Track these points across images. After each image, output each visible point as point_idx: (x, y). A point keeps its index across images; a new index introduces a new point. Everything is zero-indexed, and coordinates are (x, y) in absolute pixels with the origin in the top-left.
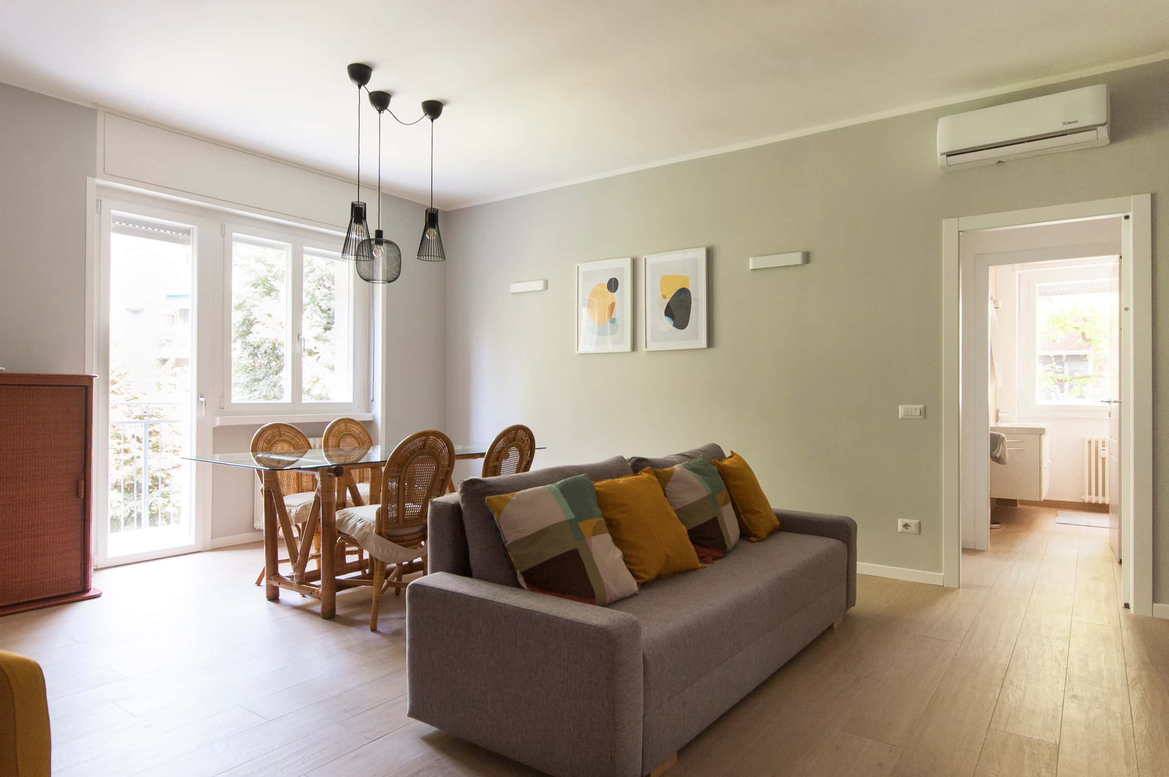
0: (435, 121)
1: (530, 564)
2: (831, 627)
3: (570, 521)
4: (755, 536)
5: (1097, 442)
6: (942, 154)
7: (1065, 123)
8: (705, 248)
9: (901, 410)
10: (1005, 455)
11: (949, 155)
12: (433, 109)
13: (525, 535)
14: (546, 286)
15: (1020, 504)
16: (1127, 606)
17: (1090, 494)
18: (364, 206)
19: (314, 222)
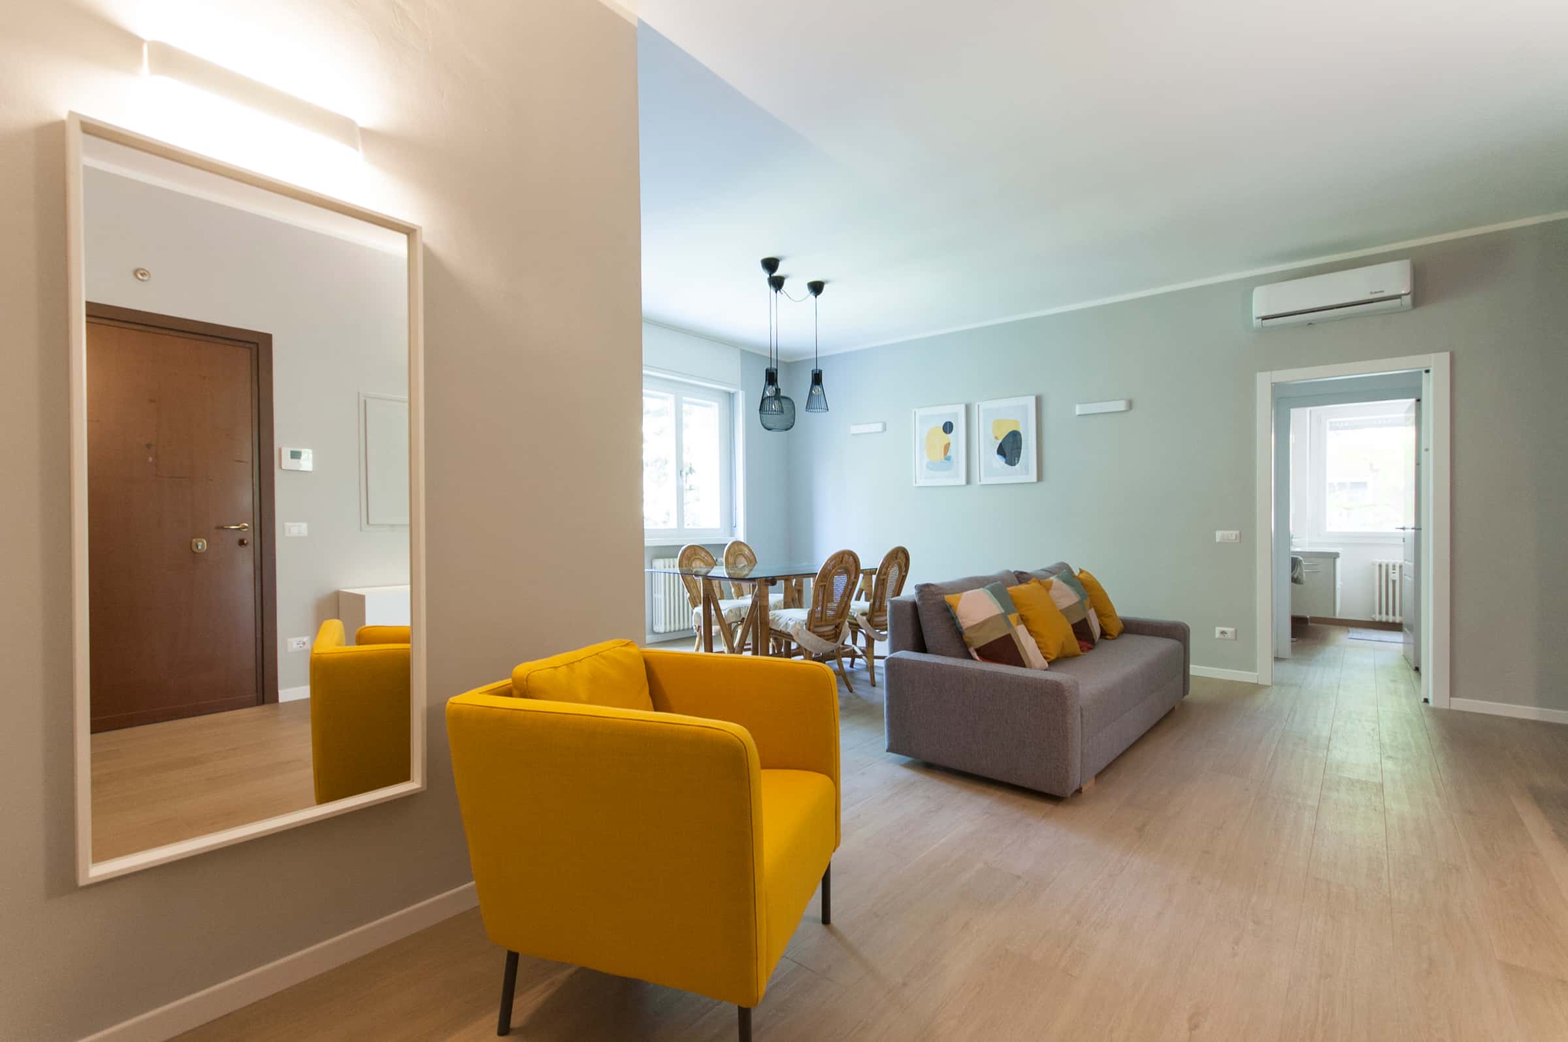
0: (818, 297)
1: (981, 643)
2: (1174, 708)
3: (1002, 614)
4: (1110, 635)
5: (1387, 566)
6: (1258, 318)
7: (1371, 293)
8: (1034, 397)
9: (1219, 535)
10: (1302, 575)
11: (1264, 318)
12: (817, 288)
13: (975, 623)
14: (885, 429)
15: (1311, 622)
16: (1426, 701)
17: (1380, 613)
18: (775, 372)
19: (691, 376)
